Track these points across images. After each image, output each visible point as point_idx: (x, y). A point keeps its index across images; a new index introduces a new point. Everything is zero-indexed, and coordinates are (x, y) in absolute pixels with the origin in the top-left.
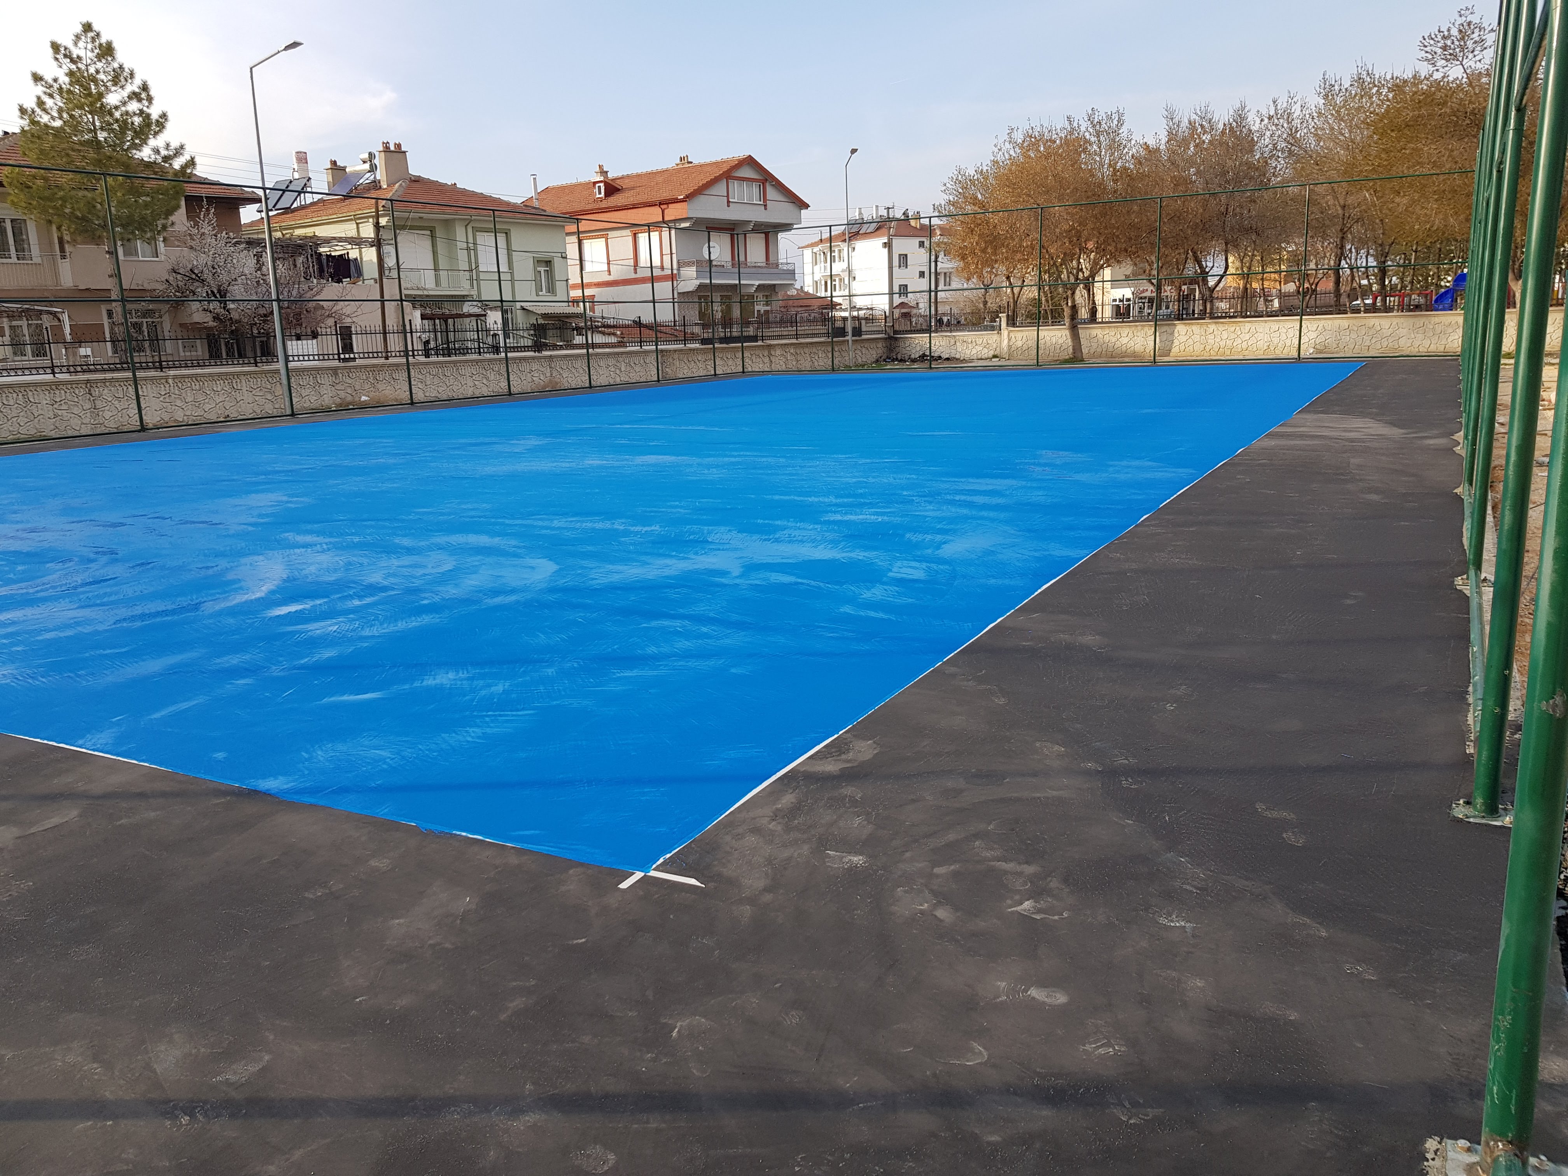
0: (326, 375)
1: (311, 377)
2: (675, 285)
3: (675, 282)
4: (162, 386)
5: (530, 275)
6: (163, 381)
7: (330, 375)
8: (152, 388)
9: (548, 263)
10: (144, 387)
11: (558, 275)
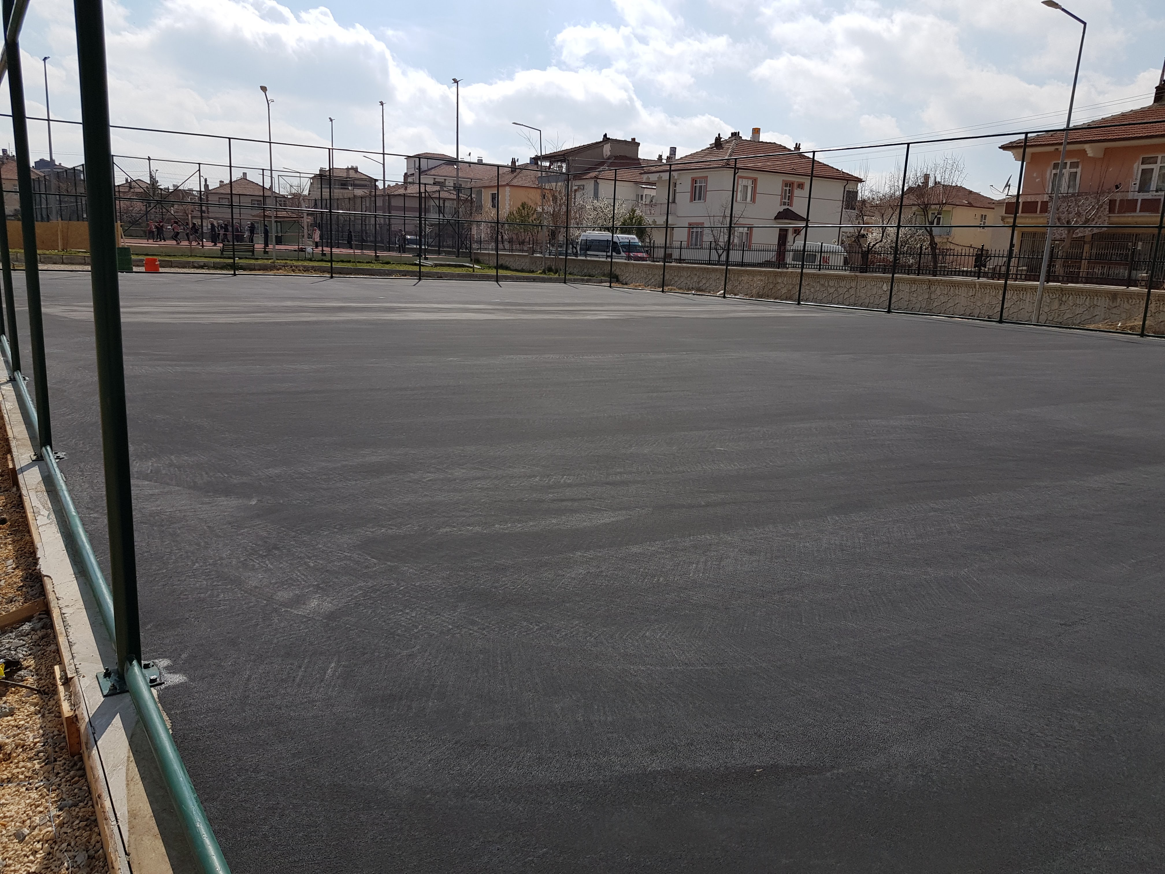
0: (1104, 298)
1: (1089, 298)
4: (971, 289)
6: (973, 286)
7: (1107, 299)
8: (964, 290)
10: (960, 288)
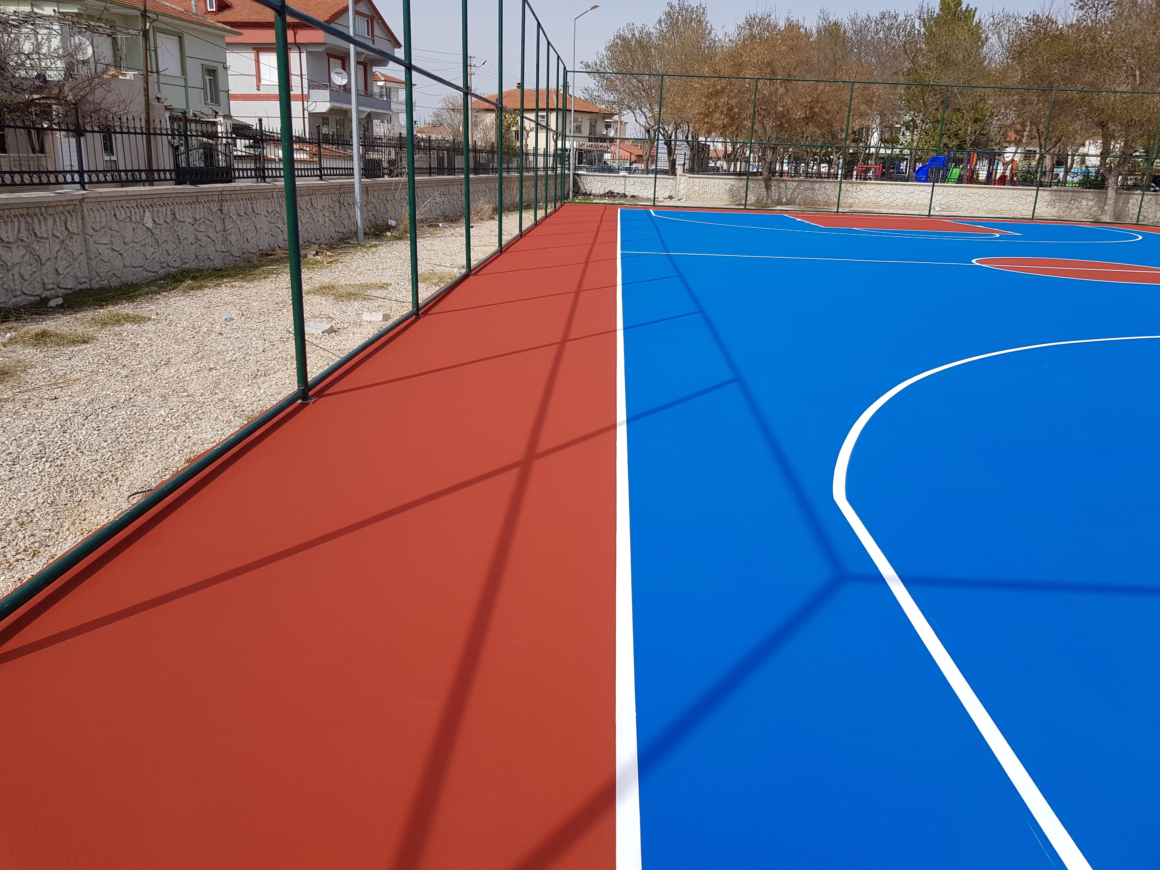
2: (305, 106)
3: (305, 103)
5: (200, 84)
9: (212, 72)
11: (221, 87)
